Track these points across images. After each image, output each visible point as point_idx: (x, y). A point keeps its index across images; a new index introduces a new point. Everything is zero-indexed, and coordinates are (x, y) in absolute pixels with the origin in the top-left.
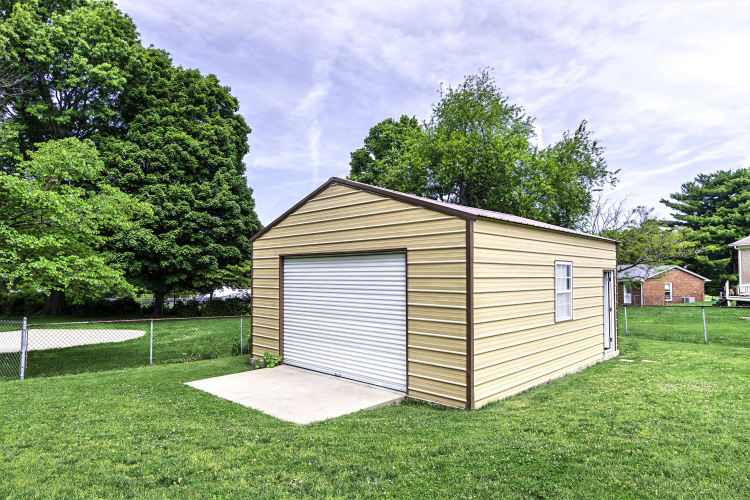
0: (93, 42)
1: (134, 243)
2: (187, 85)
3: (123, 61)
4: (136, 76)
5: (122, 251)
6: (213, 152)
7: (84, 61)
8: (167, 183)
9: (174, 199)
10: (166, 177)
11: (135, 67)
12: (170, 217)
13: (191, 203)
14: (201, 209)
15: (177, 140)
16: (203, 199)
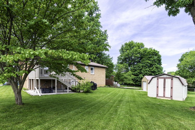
0: (136, 52)
1: (141, 77)
2: (149, 53)
3: (139, 53)
4: (141, 54)
5: (139, 78)
6: (153, 62)
7: (135, 55)
8: (145, 69)
9: (146, 71)
10: (145, 68)
11: (141, 53)
12: (145, 74)
13: (149, 71)
14: (150, 72)
15: (147, 62)
16: (151, 70)
